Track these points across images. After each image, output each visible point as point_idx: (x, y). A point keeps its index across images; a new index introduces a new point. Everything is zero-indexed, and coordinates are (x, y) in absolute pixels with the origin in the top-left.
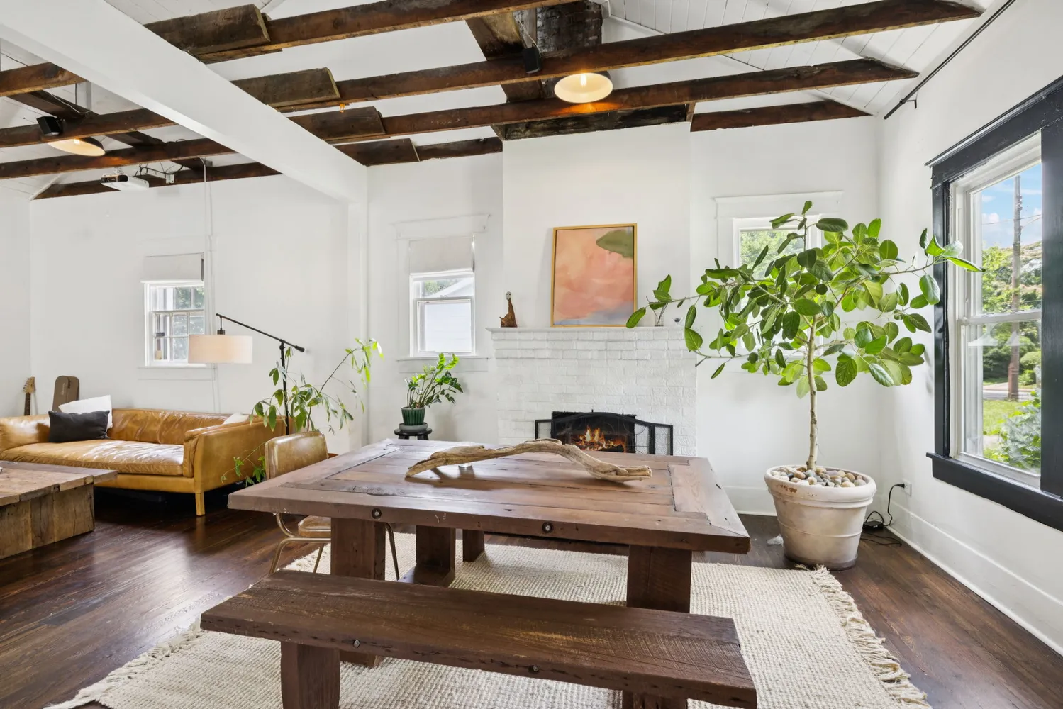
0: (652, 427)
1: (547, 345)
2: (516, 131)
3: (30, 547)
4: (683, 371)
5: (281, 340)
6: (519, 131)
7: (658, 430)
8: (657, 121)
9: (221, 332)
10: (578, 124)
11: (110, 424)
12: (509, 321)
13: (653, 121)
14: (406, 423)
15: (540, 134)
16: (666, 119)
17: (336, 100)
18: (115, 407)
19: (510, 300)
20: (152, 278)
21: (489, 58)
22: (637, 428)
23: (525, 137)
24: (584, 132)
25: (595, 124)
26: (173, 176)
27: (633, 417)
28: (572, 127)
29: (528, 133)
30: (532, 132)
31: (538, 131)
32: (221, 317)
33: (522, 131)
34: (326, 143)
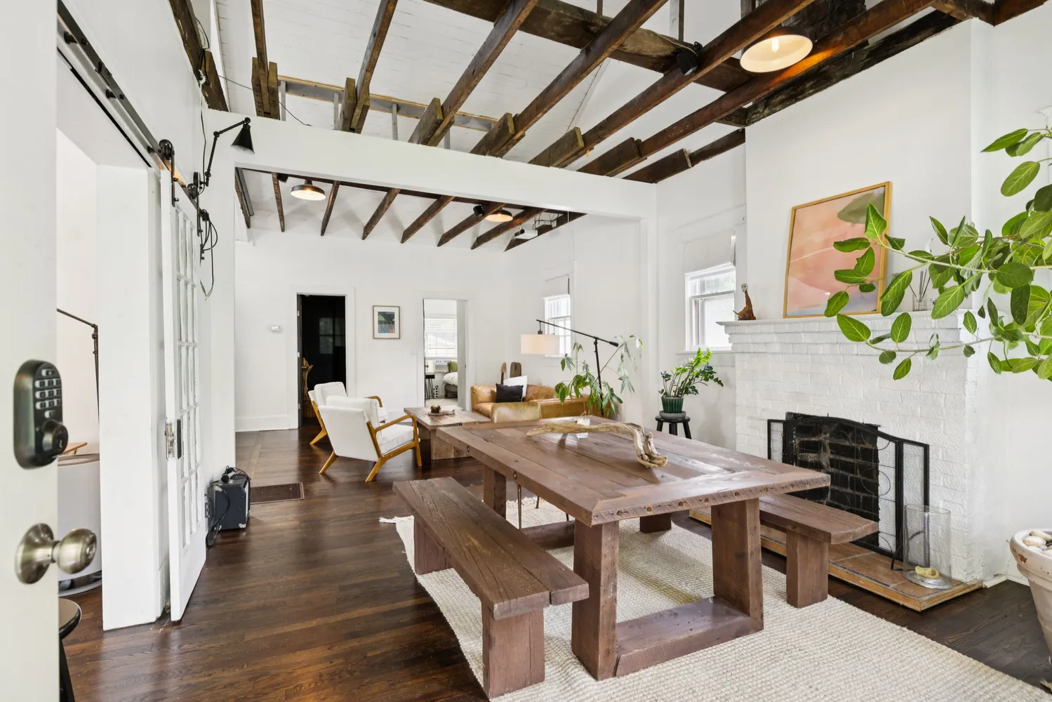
0: (899, 443)
1: (775, 338)
2: (756, 113)
3: (453, 457)
4: (944, 373)
5: (594, 338)
6: (758, 112)
7: (907, 448)
8: (918, 38)
9: (540, 332)
10: (818, 81)
11: (524, 394)
12: (747, 314)
13: (911, 42)
14: (665, 411)
15: (778, 108)
16: (931, 30)
17: (582, 149)
18: (530, 384)
19: (746, 292)
20: (547, 296)
21: (666, 73)
22: (881, 442)
23: (764, 117)
24: (825, 88)
25: (838, 74)
26: (555, 222)
27: (875, 427)
28: (811, 87)
29: (766, 111)
30: (770, 109)
31: (776, 106)
32: (540, 322)
33: (761, 111)
34: (608, 177)
